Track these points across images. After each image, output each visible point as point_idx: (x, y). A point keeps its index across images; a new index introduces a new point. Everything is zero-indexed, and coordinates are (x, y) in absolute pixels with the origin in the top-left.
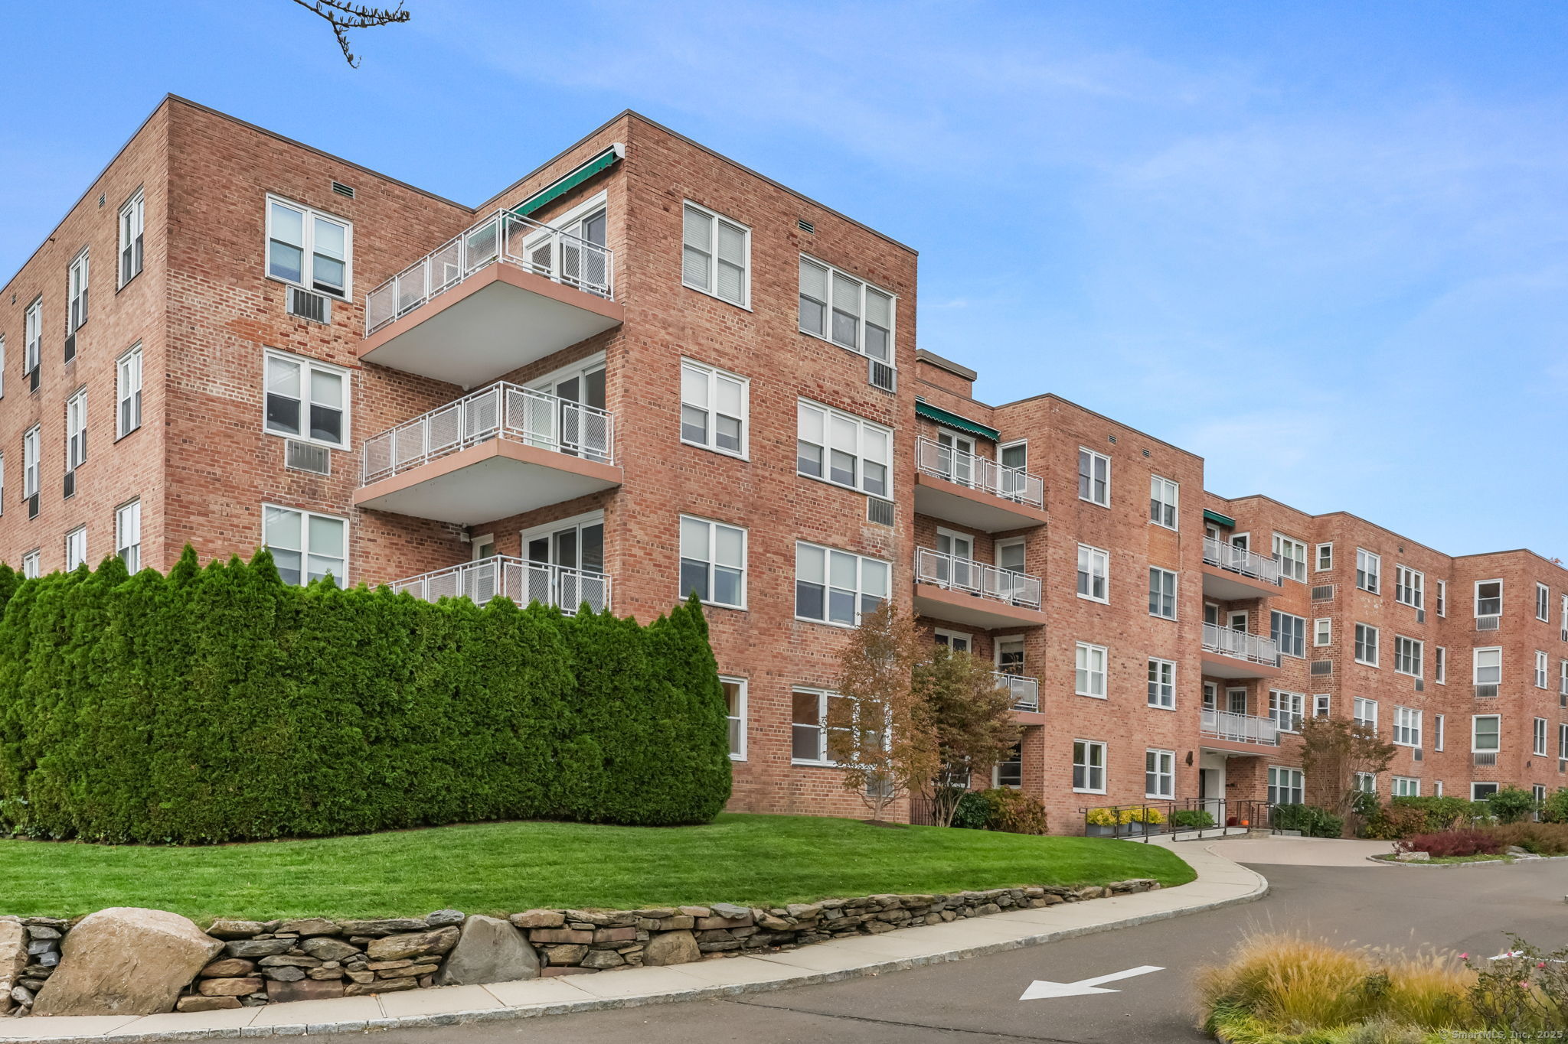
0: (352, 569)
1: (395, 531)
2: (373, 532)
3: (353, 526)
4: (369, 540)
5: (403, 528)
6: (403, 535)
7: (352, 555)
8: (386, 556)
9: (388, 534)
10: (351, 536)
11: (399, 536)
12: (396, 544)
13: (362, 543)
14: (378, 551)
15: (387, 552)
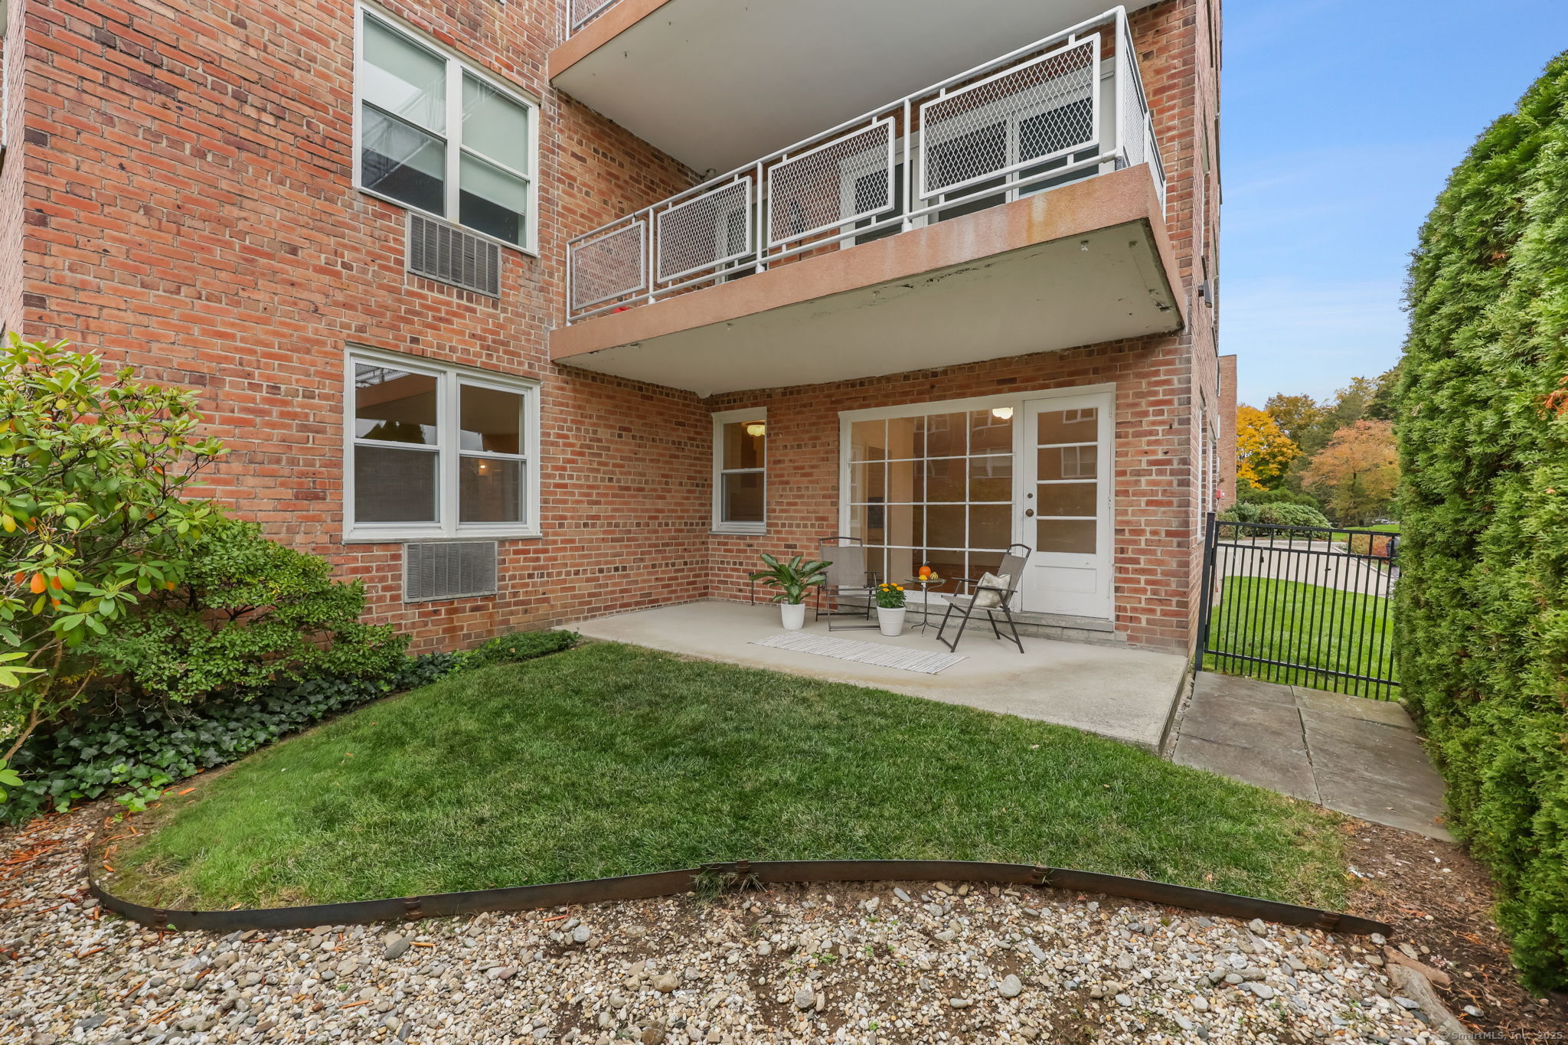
0: (545, 200)
1: (615, 153)
2: (580, 143)
3: (546, 120)
4: (574, 155)
5: (627, 153)
6: (627, 165)
7: (544, 173)
8: (601, 193)
9: (604, 155)
10: (542, 138)
11: (621, 165)
12: (617, 178)
13: (562, 158)
14: (587, 178)
15: (603, 185)
